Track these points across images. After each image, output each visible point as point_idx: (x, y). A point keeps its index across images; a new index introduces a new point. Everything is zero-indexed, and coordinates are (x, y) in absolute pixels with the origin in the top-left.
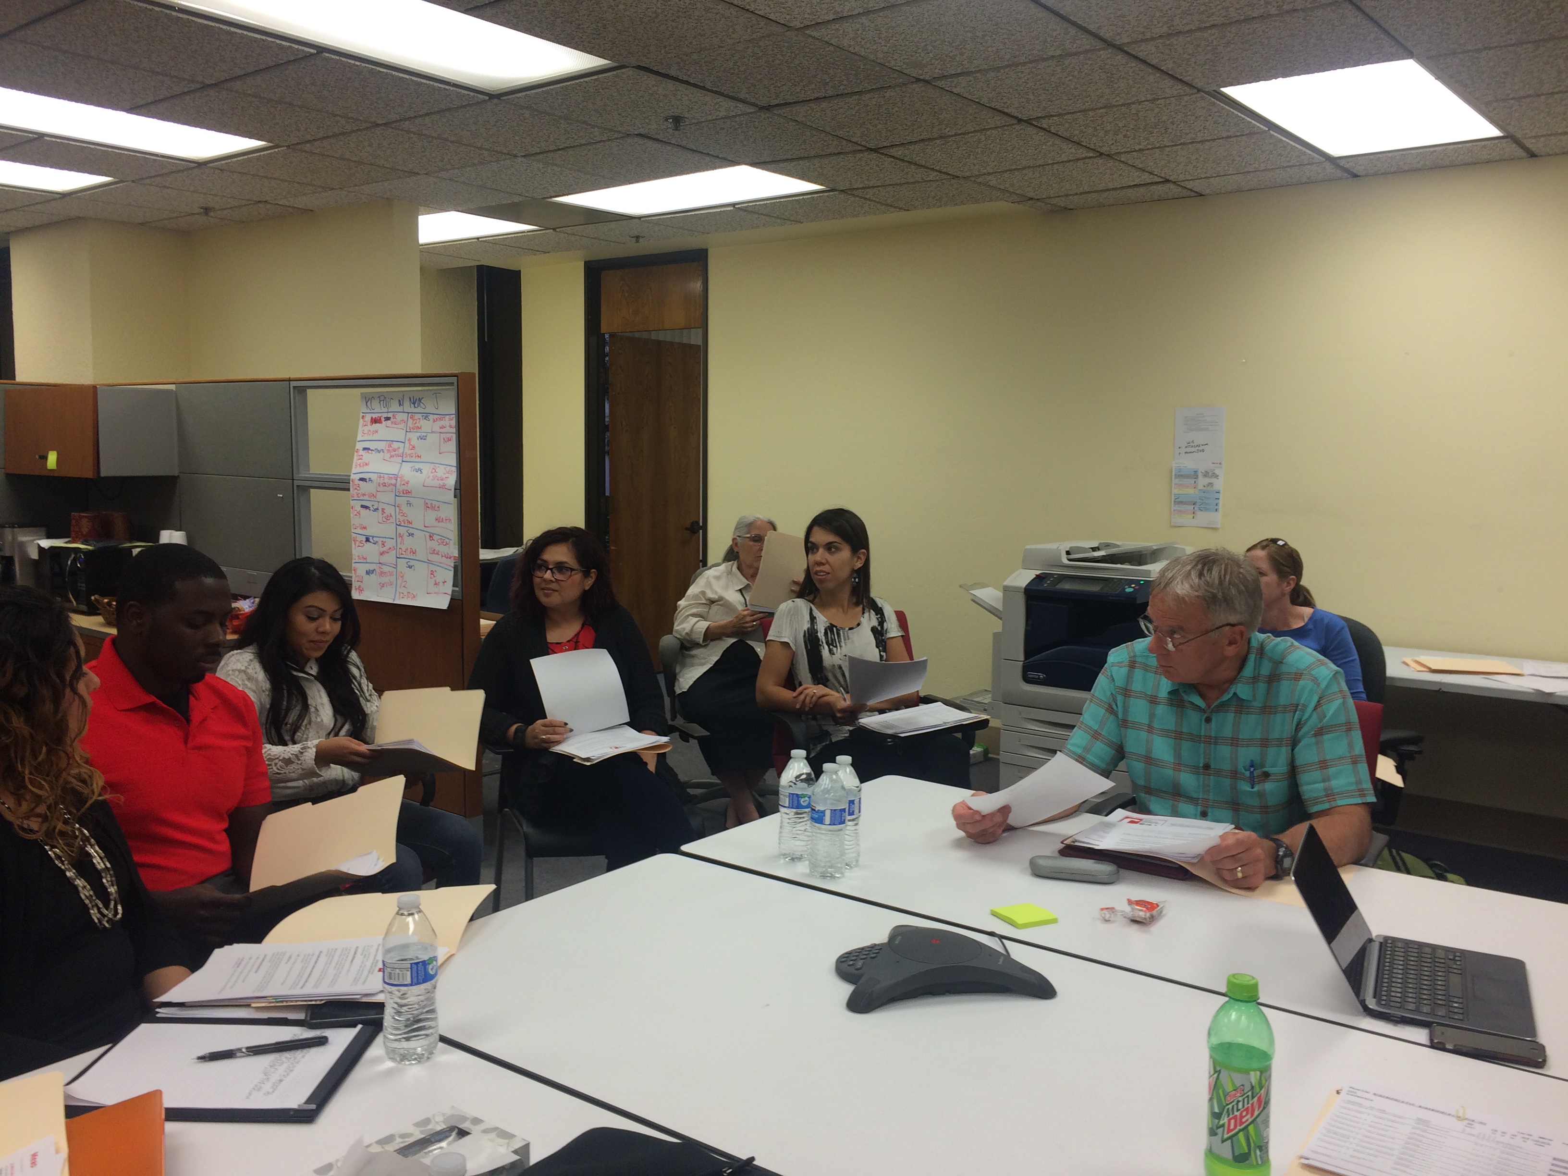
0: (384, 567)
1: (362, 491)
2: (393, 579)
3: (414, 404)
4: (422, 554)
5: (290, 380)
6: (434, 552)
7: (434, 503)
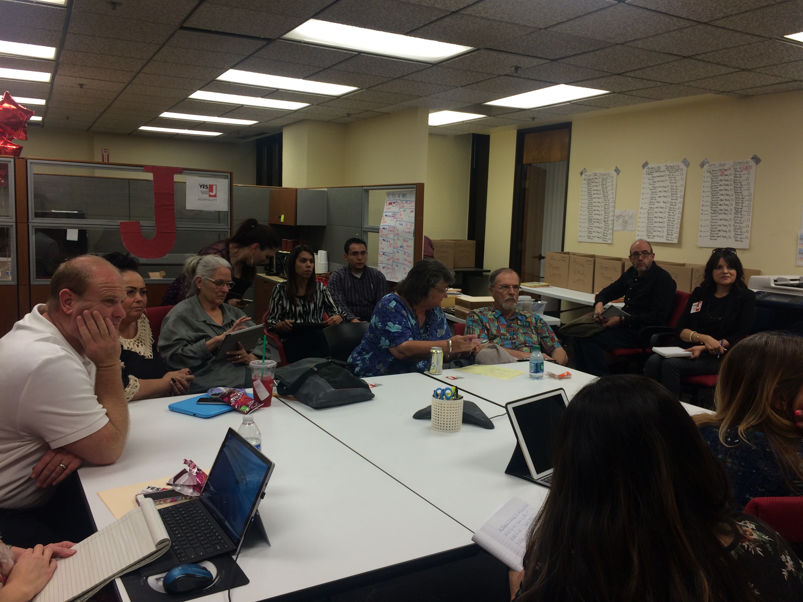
0: (388, 265)
1: (383, 233)
2: (391, 271)
3: (403, 196)
4: (401, 261)
5: (362, 186)
6: (406, 260)
7: (406, 239)
